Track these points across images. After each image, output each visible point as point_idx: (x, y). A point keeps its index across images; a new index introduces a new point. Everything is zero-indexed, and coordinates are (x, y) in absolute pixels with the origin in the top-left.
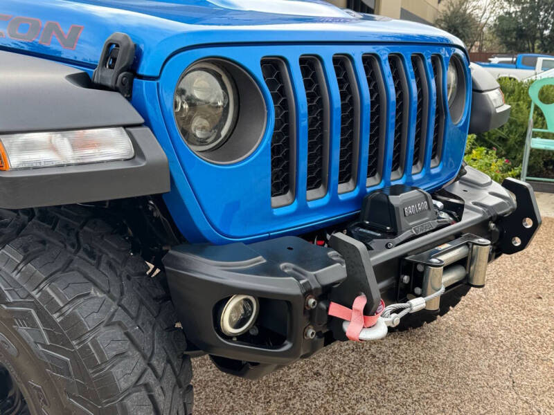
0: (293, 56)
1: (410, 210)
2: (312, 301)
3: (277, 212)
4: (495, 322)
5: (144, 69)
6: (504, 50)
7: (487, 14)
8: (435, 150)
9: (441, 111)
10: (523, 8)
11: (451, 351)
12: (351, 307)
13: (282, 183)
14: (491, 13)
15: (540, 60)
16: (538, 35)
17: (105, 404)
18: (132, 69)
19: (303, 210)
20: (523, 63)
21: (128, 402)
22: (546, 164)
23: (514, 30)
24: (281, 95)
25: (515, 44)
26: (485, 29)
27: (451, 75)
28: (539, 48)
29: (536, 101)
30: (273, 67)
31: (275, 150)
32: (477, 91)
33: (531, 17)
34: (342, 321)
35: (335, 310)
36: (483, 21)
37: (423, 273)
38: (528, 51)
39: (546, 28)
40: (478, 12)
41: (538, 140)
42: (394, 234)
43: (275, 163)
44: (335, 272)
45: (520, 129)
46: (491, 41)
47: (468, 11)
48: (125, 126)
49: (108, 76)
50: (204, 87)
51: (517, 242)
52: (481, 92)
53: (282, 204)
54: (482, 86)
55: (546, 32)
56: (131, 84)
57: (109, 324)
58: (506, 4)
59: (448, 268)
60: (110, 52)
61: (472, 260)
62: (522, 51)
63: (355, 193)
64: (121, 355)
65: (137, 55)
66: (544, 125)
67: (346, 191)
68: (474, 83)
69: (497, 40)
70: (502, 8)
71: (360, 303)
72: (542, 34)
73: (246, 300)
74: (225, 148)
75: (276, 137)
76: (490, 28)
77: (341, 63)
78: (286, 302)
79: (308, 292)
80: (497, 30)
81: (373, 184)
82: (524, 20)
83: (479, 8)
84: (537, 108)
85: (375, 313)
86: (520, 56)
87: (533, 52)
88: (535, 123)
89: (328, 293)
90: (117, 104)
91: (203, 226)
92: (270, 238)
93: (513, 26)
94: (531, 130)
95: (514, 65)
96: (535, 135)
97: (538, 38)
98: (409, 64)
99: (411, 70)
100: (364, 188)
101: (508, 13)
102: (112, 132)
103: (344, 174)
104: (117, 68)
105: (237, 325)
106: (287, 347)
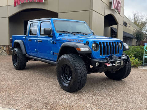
1: (114, 57)
5: (89, 43)
8: (118, 52)
13: (101, 54)
18: (88, 43)
19: (103, 57)
29: (145, 49)
30: (100, 43)
31: (100, 51)
35: (106, 64)
37: (115, 62)
42: (112, 59)
43: (100, 52)
44: (106, 61)
49: (87, 44)
50: (94, 45)
51: (127, 62)
53: (101, 56)
59: (118, 63)
60: (87, 42)
61: (121, 62)
63: (108, 56)
65: (89, 42)
71: (108, 63)
73: (98, 63)
74: (96, 50)
75: (100, 49)
79: (104, 62)
81: (110, 55)
90: (87, 46)
91: (94, 57)
94: (144, 54)
103: (107, 54)
104: (87, 43)
105: (97, 65)
106: (102, 67)
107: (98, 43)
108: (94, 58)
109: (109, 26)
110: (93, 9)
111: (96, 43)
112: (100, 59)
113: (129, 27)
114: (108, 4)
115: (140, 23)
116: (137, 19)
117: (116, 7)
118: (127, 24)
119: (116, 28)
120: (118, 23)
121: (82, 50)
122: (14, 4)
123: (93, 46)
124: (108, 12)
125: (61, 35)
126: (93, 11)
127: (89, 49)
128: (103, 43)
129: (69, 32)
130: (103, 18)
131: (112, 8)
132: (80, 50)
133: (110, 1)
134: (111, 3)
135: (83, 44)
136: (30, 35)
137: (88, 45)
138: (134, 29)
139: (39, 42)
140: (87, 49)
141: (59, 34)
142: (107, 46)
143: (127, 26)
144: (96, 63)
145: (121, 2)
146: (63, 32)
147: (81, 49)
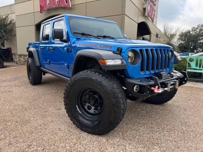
0: (144, 49)
1: (164, 75)
2: (149, 87)
3: (141, 74)
4: (180, 104)
5: (123, 51)
6: (181, 52)
7: (176, 44)
8: (168, 66)
9: (169, 59)
10: (185, 42)
11: (170, 108)
12: (155, 88)
13: (142, 69)
14: (177, 43)
15: (190, 54)
16: (189, 48)
17: (117, 100)
18: (121, 51)
19: (145, 74)
20: (186, 55)
21: (120, 100)
22: (191, 76)
23: (183, 47)
24: (142, 55)
25: (183, 50)
26: (175, 47)
27: (170, 53)
28: (190, 51)
29: (188, 61)
30: (141, 51)
31: (141, 64)
32: (175, 56)
33: (187, 44)
34: (154, 90)
35: (152, 88)
36: (175, 45)
37: (167, 85)
38: (187, 52)
39: (192, 46)
40: (174, 43)
41: (189, 70)
42: (161, 78)
43: (141, 66)
44: (152, 83)
45: (185, 68)
46: (177, 50)
47: (171, 43)
48: (121, 59)
51: (184, 83)
52: (176, 56)
54: (176, 55)
55: (192, 47)
56: (121, 53)
57: (117, 88)
58: (181, 41)
59: (171, 85)
61: (175, 84)
62: (185, 52)
63: (154, 72)
64: (119, 93)
65: (122, 49)
66: (190, 67)
67: (152, 72)
68: (175, 55)
69: (179, 50)
70: (180, 42)
71: (157, 87)
72: (190, 48)
73: (137, 86)
75: (141, 62)
76: (177, 47)
77: (151, 50)
78: (144, 86)
79: (148, 85)
80: (179, 47)
81: (157, 71)
82: (186, 45)
83: (174, 42)
84: (189, 63)
85: (159, 89)
86: (185, 53)
87: (188, 52)
88: (188, 67)
89: (151, 86)
90: (119, 56)
91: (130, 75)
92: (140, 78)
93: (183, 46)
94: (187, 67)
95: (183, 55)
96: (188, 69)
97: (189, 49)
98: (163, 51)
99: (163, 52)
100: (155, 71)
101: (182, 43)
102: (119, 60)
103: (152, 69)
104: (119, 51)
105: (136, 90)
106: (145, 94)
107: (138, 50)
108: (130, 78)
109: (141, 36)
110: (126, 14)
111: (134, 51)
112: (141, 79)
113: (160, 38)
114: (142, 10)
115: (169, 35)
116: (167, 31)
117: (150, 14)
118: (158, 35)
119: (149, 39)
120: (151, 33)
121: (110, 63)
122: (40, 10)
123: (130, 55)
124: (141, 20)
125: (80, 39)
126: (126, 16)
127: (122, 62)
128: (147, 50)
129: (91, 36)
130: (137, 25)
131: (146, 15)
132: (105, 63)
133: (144, 7)
134: (145, 9)
135: (111, 53)
136: (43, 42)
137: (120, 54)
138: (164, 41)
139: (52, 49)
140: (118, 62)
141: (76, 38)
142: (152, 55)
143: (158, 38)
144: (134, 86)
145: (155, 10)
146: (83, 34)
147: (107, 61)
